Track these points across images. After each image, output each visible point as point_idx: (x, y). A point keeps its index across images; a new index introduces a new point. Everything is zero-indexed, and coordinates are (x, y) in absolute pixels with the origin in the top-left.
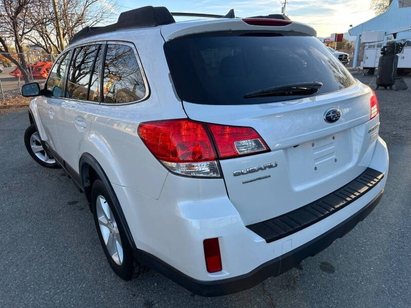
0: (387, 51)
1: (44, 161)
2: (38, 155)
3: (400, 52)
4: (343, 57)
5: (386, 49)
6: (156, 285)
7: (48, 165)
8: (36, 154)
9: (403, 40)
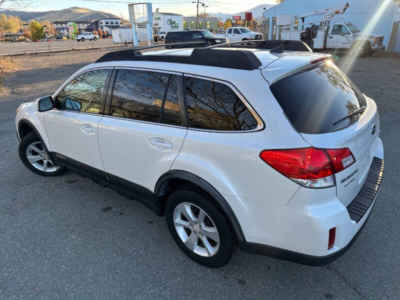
0: (305, 37)
1: (42, 170)
2: (35, 166)
3: (315, 37)
4: (259, 37)
5: (304, 35)
6: (237, 266)
7: (46, 174)
8: (34, 165)
9: (311, 24)
